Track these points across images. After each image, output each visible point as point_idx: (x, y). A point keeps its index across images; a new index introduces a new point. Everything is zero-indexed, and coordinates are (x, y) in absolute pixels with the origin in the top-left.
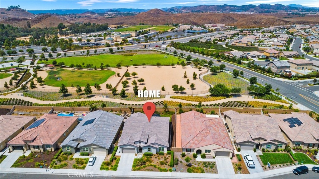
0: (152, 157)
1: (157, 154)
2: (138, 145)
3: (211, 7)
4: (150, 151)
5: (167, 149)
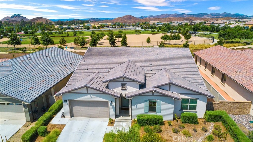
0: (163, 128)
1: (174, 119)
2: (118, 91)
3: (172, 15)
4: (155, 111)
5: (206, 103)
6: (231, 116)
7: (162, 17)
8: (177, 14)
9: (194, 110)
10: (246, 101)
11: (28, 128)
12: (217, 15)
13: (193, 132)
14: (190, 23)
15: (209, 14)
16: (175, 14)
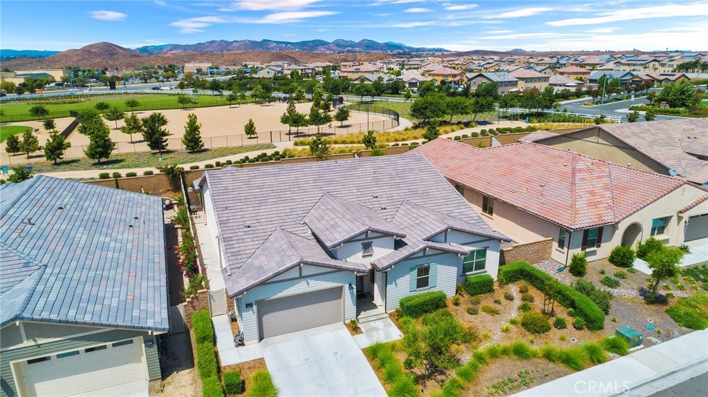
3: (237, 45)
4: (427, 285)
5: (499, 254)
6: (536, 266)
7: (209, 49)
8: (249, 41)
9: (481, 269)
10: (542, 239)
11: (164, 393)
12: (349, 47)
13: (496, 305)
14: (302, 70)
15: (330, 43)
16: (244, 41)
